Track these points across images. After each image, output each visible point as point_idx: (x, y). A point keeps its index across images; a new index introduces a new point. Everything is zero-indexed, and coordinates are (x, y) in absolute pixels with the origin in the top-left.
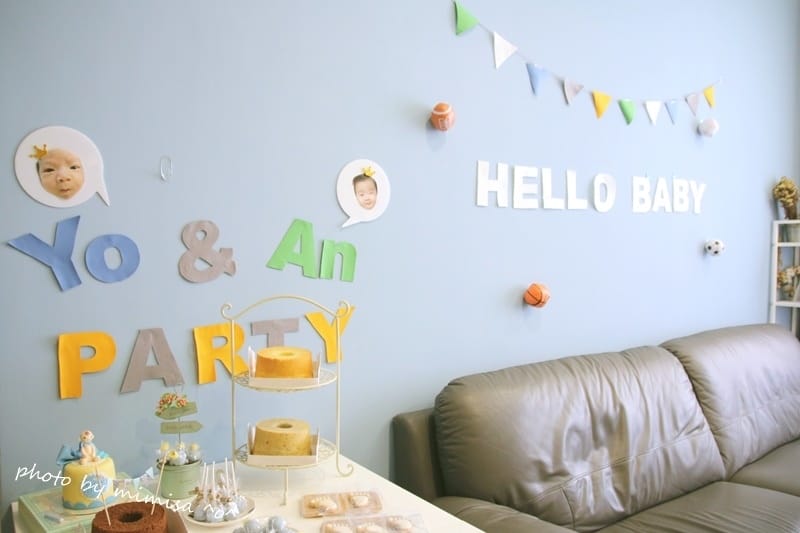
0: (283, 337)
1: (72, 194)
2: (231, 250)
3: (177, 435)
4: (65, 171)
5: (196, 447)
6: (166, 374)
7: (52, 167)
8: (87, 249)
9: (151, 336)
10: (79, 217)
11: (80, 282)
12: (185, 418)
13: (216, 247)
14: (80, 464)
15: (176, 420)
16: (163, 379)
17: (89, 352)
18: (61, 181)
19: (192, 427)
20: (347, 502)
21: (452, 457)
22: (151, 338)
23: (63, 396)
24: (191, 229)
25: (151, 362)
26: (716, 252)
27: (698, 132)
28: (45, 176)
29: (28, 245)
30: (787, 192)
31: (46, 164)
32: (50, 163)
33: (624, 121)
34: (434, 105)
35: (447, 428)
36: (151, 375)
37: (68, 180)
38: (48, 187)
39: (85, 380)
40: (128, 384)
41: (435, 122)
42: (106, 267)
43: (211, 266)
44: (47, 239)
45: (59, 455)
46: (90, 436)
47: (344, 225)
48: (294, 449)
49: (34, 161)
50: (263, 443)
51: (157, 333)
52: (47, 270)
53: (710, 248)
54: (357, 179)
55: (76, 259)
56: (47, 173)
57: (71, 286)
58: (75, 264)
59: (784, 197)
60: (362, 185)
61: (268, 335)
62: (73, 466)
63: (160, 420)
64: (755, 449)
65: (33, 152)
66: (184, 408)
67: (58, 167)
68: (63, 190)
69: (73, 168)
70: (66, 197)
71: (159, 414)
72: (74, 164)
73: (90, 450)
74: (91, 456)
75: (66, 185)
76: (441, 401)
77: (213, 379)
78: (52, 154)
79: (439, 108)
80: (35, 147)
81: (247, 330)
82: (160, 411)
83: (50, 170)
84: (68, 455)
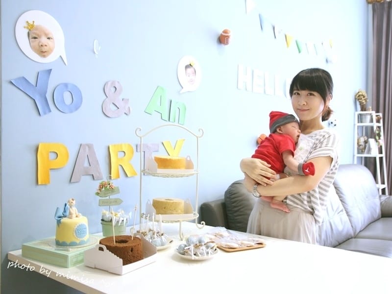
1: (48, 55)
2: (128, 100)
4: (44, 40)
6: (95, 172)
7: (36, 36)
9: (87, 147)
10: (51, 70)
11: (50, 111)
12: (113, 197)
13: (121, 97)
15: (108, 198)
16: (93, 175)
17: (54, 156)
18: (42, 45)
19: (117, 202)
22: (85, 150)
23: (39, 183)
24: (109, 84)
25: (86, 164)
26: (335, 125)
28: (32, 42)
29: (22, 84)
30: (362, 97)
31: (34, 34)
32: (36, 34)
33: (298, 51)
36: (86, 172)
37: (46, 46)
39: (51, 173)
41: (222, 39)
42: (64, 103)
43: (118, 108)
44: (32, 81)
47: (181, 92)
49: (27, 31)
51: (90, 147)
52: (32, 102)
53: (332, 123)
54: (187, 67)
55: (49, 96)
56: (33, 40)
57: (45, 113)
58: (48, 100)
59: (361, 99)
60: (190, 70)
61: (145, 152)
63: (98, 198)
64: (363, 223)
65: (26, 25)
66: (112, 190)
67: (40, 37)
68: (42, 52)
69: (49, 38)
70: (44, 56)
71: (98, 194)
72: (49, 37)
73: (74, 210)
75: (44, 49)
77: (118, 177)
78: (37, 29)
79: (225, 32)
80: (27, 22)
81: (134, 148)
82: (99, 192)
83: (35, 38)
84: (60, 213)
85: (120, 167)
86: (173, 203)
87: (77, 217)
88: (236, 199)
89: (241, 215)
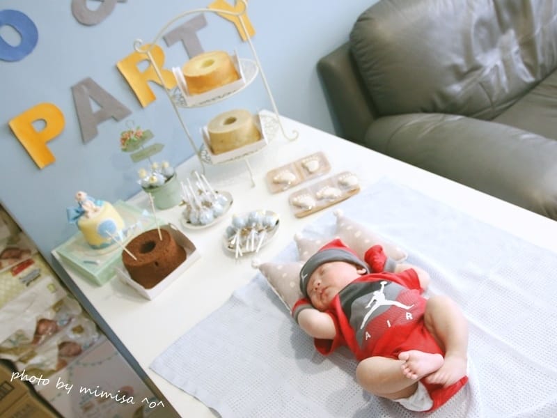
0: (195, 36)
3: (147, 160)
5: (167, 165)
6: (114, 112)
9: (84, 87)
12: (148, 144)
14: (87, 217)
15: (141, 148)
16: (113, 117)
17: (40, 125)
19: (156, 149)
20: (301, 168)
22: (85, 90)
23: (41, 166)
25: (95, 108)
35: (365, 62)
36: (101, 117)
39: (50, 147)
40: (87, 132)
46: (84, 195)
48: (245, 139)
50: (216, 144)
51: (88, 83)
61: (182, 40)
62: (83, 221)
63: (128, 154)
66: (142, 138)
71: (125, 150)
73: (89, 205)
74: (92, 208)
77: (153, 98)
81: (162, 44)
82: (124, 147)
84: (74, 214)
85: (151, 85)
86: (230, 133)
87: (95, 211)
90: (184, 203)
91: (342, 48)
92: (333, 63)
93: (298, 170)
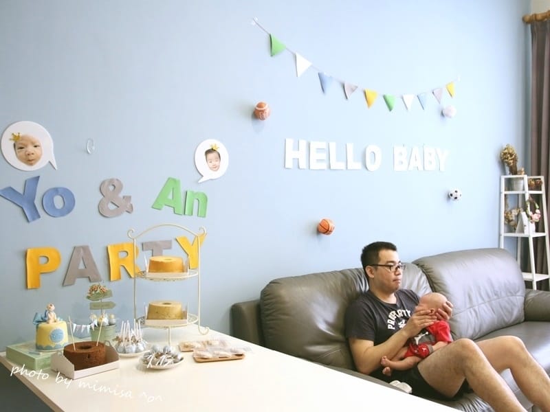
0: (162, 251)
1: (35, 163)
2: (130, 197)
3: (100, 310)
4: (31, 149)
5: (113, 316)
6: (89, 273)
7: (23, 146)
8: (43, 196)
9: (82, 250)
10: (39, 177)
11: (39, 217)
12: (105, 300)
13: (121, 195)
14: (48, 323)
15: (100, 301)
16: (89, 277)
17: (44, 260)
18: (28, 154)
19: (109, 306)
20: (206, 344)
21: (271, 328)
22: (81, 252)
23: (29, 287)
24: (106, 183)
25: (81, 266)
26: (456, 198)
27: (442, 114)
28: (19, 152)
29: (9, 193)
30: (509, 155)
31: (20, 144)
32: (22, 144)
33: (388, 109)
34: (256, 105)
35: (268, 310)
36: (82, 275)
37: (33, 154)
38: (20, 158)
39: (42, 277)
40: (66, 281)
41: (257, 114)
42: (54, 206)
43: (118, 207)
44: (20, 189)
45: (35, 318)
46: (53, 308)
47: (200, 182)
48: (173, 316)
49: (13, 142)
50: (155, 313)
51: (85, 249)
52: (19, 209)
53: (451, 195)
54: (208, 152)
55: (37, 202)
56: (20, 150)
57: (34, 219)
58: (37, 206)
59: (507, 159)
60: (211, 156)
61: (153, 250)
62: (43, 325)
63: (89, 301)
64: (477, 331)
65: (12, 137)
66: (104, 294)
67: (26, 146)
68: (30, 160)
69: (36, 146)
70: (31, 164)
71: (88, 297)
72: (36, 144)
73: (52, 316)
74: (54, 318)
75: (31, 157)
76: (265, 293)
77: (119, 278)
78: (23, 138)
79: (260, 105)
80: (13, 134)
81: (140, 248)
82: (89, 295)
83: (21, 148)
84: (39, 318)
85: (122, 269)
86: (166, 307)
87: (55, 321)
88: (269, 301)
89: (273, 320)
90: (117, 338)
91: (254, 301)
92: (244, 308)
93: (204, 344)
